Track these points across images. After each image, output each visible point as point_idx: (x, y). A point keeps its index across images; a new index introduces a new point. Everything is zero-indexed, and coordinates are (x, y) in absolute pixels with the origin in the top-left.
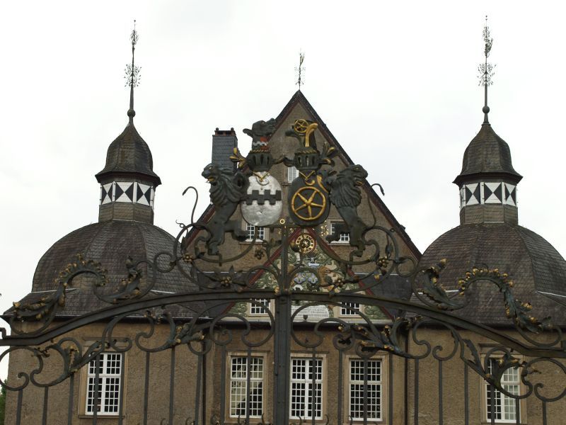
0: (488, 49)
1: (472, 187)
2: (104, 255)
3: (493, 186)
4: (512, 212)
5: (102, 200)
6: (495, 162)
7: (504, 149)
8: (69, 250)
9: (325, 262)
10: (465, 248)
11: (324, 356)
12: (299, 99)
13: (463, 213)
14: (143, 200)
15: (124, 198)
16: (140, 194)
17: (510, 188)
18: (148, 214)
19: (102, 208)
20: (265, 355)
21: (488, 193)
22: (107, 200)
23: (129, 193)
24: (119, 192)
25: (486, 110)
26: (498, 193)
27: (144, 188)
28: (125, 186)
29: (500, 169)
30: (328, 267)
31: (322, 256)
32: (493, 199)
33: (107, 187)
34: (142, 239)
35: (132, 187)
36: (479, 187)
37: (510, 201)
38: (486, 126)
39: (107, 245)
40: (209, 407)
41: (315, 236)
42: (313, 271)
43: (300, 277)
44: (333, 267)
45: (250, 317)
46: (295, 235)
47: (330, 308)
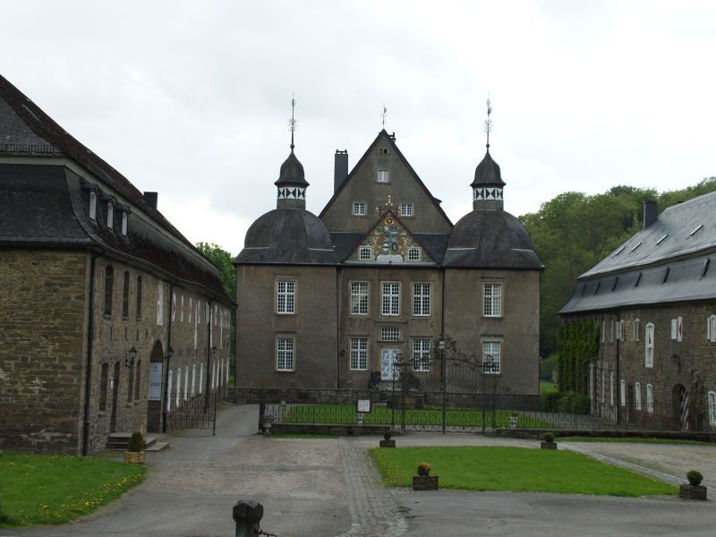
0: (489, 112)
1: (480, 190)
2: (284, 230)
3: (491, 190)
4: (501, 204)
5: (279, 196)
6: (492, 176)
7: (496, 169)
8: (264, 226)
9: (400, 231)
10: (475, 226)
11: (400, 282)
12: (383, 133)
13: (475, 203)
14: (301, 197)
15: (291, 196)
16: (299, 194)
17: (500, 190)
18: (303, 203)
19: (279, 201)
21: (488, 194)
22: (282, 197)
23: (294, 193)
24: (288, 193)
25: (488, 146)
26: (493, 194)
27: (301, 190)
28: (291, 189)
29: (494, 181)
30: (402, 234)
31: (399, 228)
32: (490, 197)
33: (281, 190)
34: (303, 220)
35: (295, 190)
36: (483, 191)
37: (499, 198)
38: (488, 156)
39: (285, 224)
40: (340, 309)
41: (395, 217)
42: (394, 236)
43: (387, 240)
44: (405, 234)
45: (360, 261)
46: (384, 216)
47: (403, 256)
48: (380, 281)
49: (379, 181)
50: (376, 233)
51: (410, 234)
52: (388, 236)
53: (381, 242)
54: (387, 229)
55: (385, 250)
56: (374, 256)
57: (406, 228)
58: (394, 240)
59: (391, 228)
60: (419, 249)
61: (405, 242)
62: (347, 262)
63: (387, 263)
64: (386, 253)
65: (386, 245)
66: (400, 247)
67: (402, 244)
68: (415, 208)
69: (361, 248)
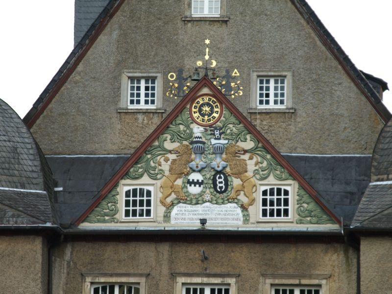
9: (237, 137)
11: (232, 281)
20: (142, 280)
30: (242, 145)
31: (232, 128)
41: (221, 98)
42: (218, 151)
43: (198, 161)
44: (249, 144)
45: (122, 222)
46: (191, 97)
47: (244, 208)
48: (173, 276)
49: (196, 14)
50: (168, 145)
51: (265, 146)
52: (201, 152)
53: (181, 170)
54: (197, 131)
55: (194, 190)
56: (162, 210)
57: (251, 129)
58: (218, 162)
59: (211, 129)
60: (292, 187)
61: (251, 166)
62: (86, 226)
63: (196, 225)
64: (197, 200)
65: (195, 177)
66: (236, 182)
67: (241, 172)
68: (295, 87)
69: (125, 186)
